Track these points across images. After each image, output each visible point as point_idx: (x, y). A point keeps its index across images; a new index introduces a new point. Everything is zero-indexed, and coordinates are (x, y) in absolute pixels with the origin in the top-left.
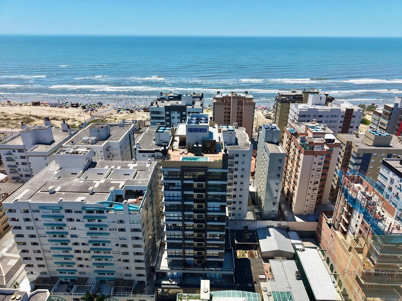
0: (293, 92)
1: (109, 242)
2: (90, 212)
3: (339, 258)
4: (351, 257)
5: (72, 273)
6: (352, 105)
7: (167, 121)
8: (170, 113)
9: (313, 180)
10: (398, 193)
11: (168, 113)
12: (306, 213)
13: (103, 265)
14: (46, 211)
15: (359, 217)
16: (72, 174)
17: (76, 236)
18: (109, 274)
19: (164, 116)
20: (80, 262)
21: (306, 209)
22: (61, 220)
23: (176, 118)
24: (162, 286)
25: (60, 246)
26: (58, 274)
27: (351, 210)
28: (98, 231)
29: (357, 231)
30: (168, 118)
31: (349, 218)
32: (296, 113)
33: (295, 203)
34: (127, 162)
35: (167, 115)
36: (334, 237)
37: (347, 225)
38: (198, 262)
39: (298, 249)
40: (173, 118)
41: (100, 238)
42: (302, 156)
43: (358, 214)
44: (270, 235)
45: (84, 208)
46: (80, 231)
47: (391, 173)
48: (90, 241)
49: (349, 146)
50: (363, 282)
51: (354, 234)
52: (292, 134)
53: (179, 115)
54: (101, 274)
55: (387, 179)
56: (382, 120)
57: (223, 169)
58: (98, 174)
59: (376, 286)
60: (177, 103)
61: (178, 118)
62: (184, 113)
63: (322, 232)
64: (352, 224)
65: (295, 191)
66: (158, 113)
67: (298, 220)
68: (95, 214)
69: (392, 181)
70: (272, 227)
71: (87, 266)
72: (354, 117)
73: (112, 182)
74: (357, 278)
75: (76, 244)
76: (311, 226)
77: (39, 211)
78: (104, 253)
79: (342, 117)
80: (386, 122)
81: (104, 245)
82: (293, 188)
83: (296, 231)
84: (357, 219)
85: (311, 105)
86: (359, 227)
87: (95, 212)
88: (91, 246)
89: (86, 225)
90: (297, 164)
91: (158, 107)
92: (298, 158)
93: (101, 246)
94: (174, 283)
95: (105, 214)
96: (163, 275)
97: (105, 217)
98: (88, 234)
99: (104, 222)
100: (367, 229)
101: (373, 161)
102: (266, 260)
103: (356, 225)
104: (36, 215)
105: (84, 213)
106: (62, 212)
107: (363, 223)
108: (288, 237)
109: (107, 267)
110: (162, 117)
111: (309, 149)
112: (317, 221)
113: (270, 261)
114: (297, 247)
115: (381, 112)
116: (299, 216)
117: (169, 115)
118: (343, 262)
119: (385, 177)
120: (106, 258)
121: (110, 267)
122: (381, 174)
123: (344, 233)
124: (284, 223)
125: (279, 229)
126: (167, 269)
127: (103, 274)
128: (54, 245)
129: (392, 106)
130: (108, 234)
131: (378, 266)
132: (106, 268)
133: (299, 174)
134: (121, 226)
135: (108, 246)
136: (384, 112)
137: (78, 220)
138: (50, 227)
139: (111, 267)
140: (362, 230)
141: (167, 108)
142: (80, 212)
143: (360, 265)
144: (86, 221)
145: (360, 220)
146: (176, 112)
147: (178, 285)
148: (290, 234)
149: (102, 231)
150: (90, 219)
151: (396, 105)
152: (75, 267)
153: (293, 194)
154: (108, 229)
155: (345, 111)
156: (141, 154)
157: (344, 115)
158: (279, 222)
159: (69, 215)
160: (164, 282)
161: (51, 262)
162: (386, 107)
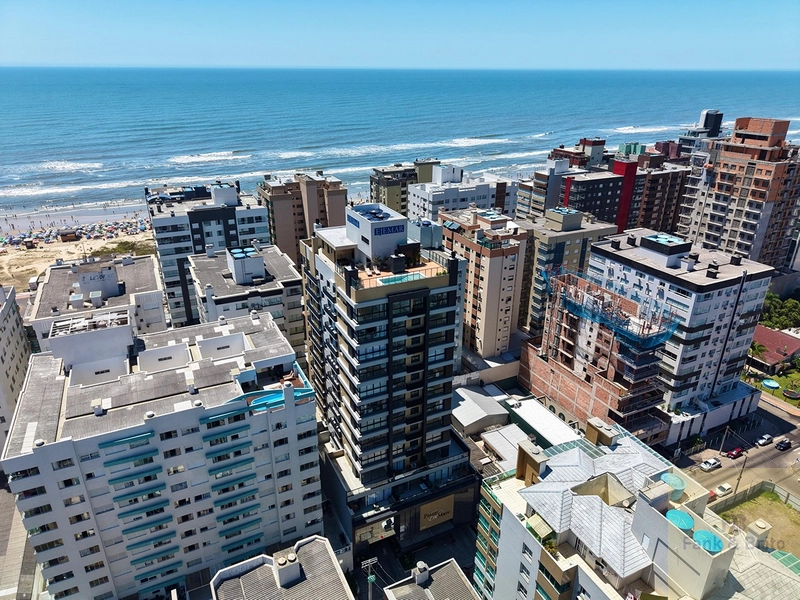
0: (398, 166)
1: (253, 475)
2: (217, 423)
3: (573, 399)
4: (594, 388)
5: (169, 573)
6: (498, 177)
7: (196, 243)
8: (201, 226)
9: (504, 295)
10: (622, 288)
11: (196, 226)
12: (499, 352)
13: (237, 531)
14: (115, 449)
15: (591, 329)
16: (97, 373)
17: (183, 486)
18: (249, 544)
19: (189, 233)
20: (190, 541)
21: (499, 345)
22: (151, 460)
23: (215, 234)
24: (368, 521)
25: (145, 519)
26: (139, 586)
27: (574, 323)
28: (233, 459)
29: (591, 350)
30: (197, 236)
31: (573, 336)
32: (425, 200)
33: (482, 339)
34: (211, 323)
35: (194, 232)
36: (556, 371)
37: (570, 348)
38: (412, 460)
39: (513, 406)
40: (208, 234)
41: (236, 473)
42: (485, 261)
43: (588, 327)
44: (463, 400)
45: (203, 420)
46: (191, 471)
47: (608, 261)
48: (214, 487)
49: (530, 237)
50: (621, 415)
51: (587, 356)
52: (453, 230)
53: (220, 227)
54: (233, 550)
55: (602, 271)
56: (535, 196)
57: (450, 285)
58: (160, 360)
59: (636, 415)
60: (204, 204)
61: (220, 233)
62: (231, 222)
63: (532, 372)
64: (580, 345)
65: (478, 321)
66: (175, 228)
67: (493, 364)
68: (227, 426)
69: (611, 273)
70: (460, 386)
71: (205, 544)
72: (508, 194)
73: (216, 364)
74: (611, 414)
75: (182, 503)
76: (510, 369)
77: (98, 456)
78: (242, 502)
79: (493, 196)
80: (542, 199)
81: (241, 485)
82: (474, 317)
83: (493, 383)
84: (589, 333)
85: (439, 184)
86: (593, 346)
87: (226, 420)
88: (215, 496)
89: (208, 455)
90: (477, 276)
91: (173, 215)
92: (478, 266)
93: (237, 490)
94: (382, 509)
95: (248, 419)
96: (360, 503)
97: (247, 427)
98: (211, 471)
99: (244, 437)
100: (608, 342)
101: (567, 253)
102: (477, 436)
103: (589, 343)
104: (91, 466)
105: (204, 429)
106: (155, 442)
107: (600, 335)
108: (487, 394)
109: (246, 530)
110: (184, 237)
111: (494, 246)
112: (518, 358)
113: (483, 435)
114: (511, 402)
115: (531, 184)
116: (492, 359)
117: (200, 231)
118: (580, 402)
119: (598, 269)
120: (243, 512)
121: (252, 528)
122: (591, 266)
123: (569, 362)
124: (475, 376)
125: (470, 386)
126: (363, 490)
127: (237, 548)
128: (130, 521)
129: (546, 173)
130: (251, 460)
131: (635, 386)
132: (246, 533)
133: (483, 292)
134: (280, 434)
135: (249, 485)
136: (535, 183)
137: (189, 450)
138: (122, 485)
139: (256, 526)
140: (600, 345)
141: (194, 216)
142: (194, 430)
143: (612, 393)
144: (207, 446)
145: (595, 334)
146: (213, 223)
147: (391, 510)
148: (487, 389)
149: (239, 458)
150: (214, 439)
151: (552, 170)
152: (179, 555)
153: (474, 327)
154: (251, 448)
155: (495, 186)
156: (221, 307)
157: (495, 193)
158: (468, 376)
159: (169, 444)
160: (365, 515)
161: (123, 565)
162: (538, 176)
